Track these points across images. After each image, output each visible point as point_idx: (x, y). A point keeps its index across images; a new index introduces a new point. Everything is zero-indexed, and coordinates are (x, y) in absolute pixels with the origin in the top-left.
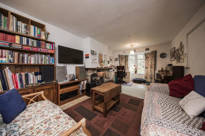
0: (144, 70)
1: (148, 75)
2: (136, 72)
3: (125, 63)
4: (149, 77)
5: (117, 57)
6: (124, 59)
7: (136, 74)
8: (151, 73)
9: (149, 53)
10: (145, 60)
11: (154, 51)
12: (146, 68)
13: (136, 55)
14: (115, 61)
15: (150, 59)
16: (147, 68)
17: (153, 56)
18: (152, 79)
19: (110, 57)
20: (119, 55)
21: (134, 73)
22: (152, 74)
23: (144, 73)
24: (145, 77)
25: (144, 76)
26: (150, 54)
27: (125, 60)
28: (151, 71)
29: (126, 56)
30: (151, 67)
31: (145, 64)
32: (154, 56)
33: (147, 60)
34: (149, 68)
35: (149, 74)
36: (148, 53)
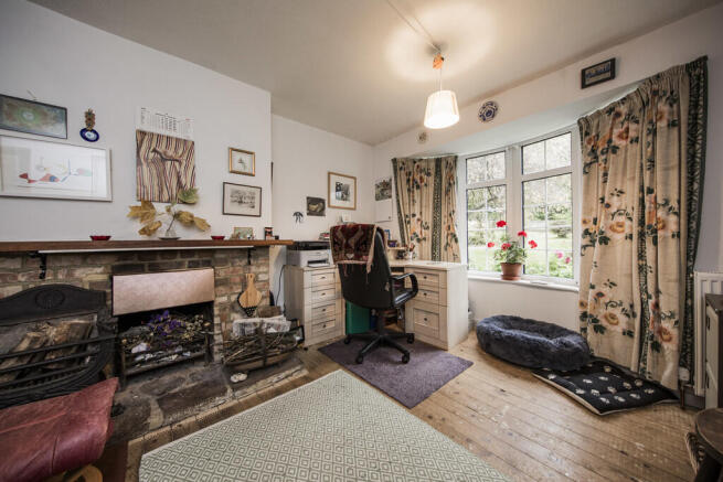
0: (578, 259)
1: (611, 304)
2: (510, 270)
3: (437, 207)
4: (623, 320)
5: (387, 173)
6: (431, 180)
7: (508, 287)
8: (643, 290)
9: (623, 109)
10: (581, 178)
11: (674, 71)
12: (596, 238)
13: (511, 148)
14: (377, 198)
15: (632, 154)
16: (605, 240)
17: (662, 124)
18: (657, 347)
19: (329, 173)
20: (394, 161)
21: (498, 276)
22: (650, 295)
23: (573, 284)
24: (584, 316)
25: (579, 311)
26: (631, 117)
27: (438, 189)
28: (641, 269)
29: (438, 161)
30: (647, 232)
31: (587, 210)
32: (672, 124)
33: (597, 170)
34: (618, 238)
35: (618, 294)
36: (610, 110)
